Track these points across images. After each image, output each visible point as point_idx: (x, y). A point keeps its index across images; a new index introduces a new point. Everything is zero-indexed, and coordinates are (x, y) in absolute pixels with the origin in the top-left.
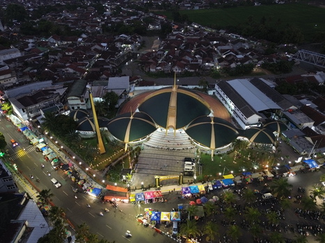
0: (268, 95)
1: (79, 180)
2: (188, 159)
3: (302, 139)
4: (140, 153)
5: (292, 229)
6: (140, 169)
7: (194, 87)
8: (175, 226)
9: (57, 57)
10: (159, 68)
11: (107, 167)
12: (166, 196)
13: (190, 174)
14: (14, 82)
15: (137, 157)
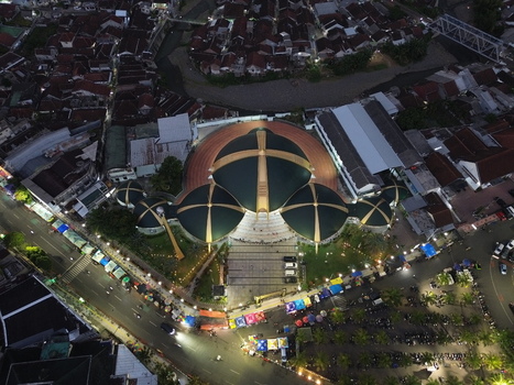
0: (388, 139)
1: (165, 306)
2: (287, 259)
3: (423, 214)
4: (228, 254)
5: (400, 340)
6: (233, 278)
7: (284, 115)
8: (283, 354)
9: (50, 57)
10: (224, 69)
11: (192, 280)
12: (268, 314)
13: (293, 280)
14: (8, 135)
15: (226, 260)
